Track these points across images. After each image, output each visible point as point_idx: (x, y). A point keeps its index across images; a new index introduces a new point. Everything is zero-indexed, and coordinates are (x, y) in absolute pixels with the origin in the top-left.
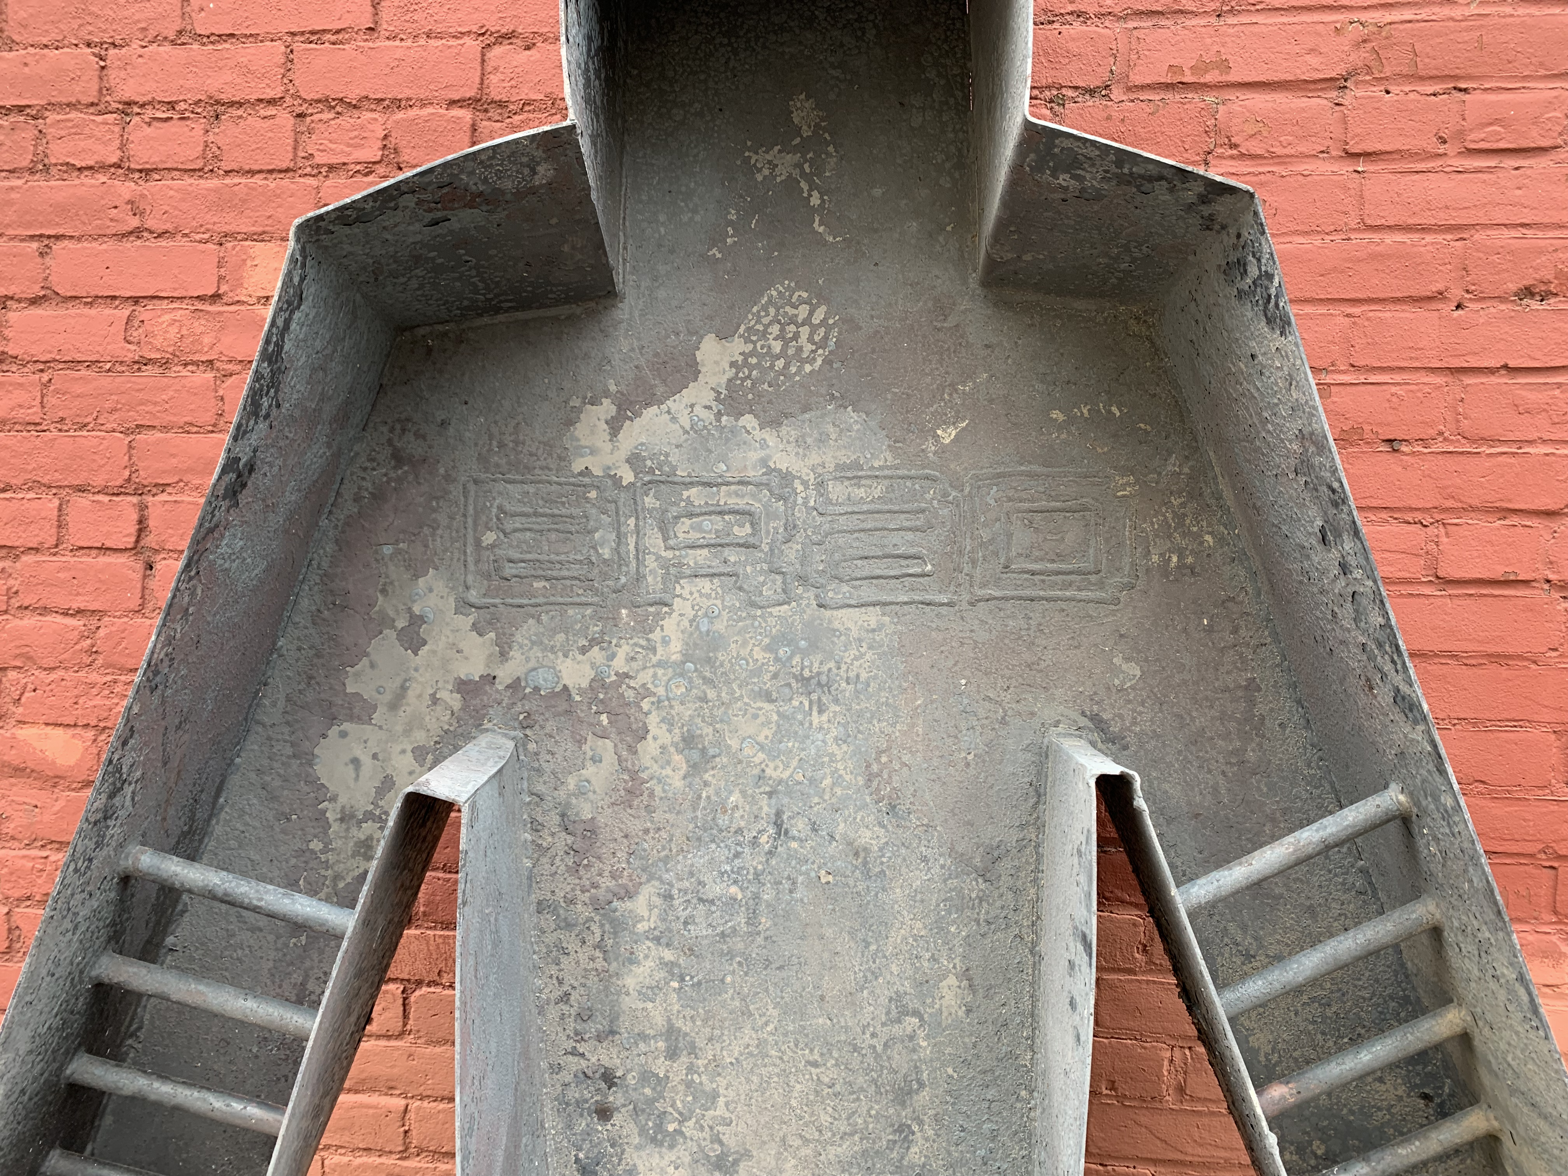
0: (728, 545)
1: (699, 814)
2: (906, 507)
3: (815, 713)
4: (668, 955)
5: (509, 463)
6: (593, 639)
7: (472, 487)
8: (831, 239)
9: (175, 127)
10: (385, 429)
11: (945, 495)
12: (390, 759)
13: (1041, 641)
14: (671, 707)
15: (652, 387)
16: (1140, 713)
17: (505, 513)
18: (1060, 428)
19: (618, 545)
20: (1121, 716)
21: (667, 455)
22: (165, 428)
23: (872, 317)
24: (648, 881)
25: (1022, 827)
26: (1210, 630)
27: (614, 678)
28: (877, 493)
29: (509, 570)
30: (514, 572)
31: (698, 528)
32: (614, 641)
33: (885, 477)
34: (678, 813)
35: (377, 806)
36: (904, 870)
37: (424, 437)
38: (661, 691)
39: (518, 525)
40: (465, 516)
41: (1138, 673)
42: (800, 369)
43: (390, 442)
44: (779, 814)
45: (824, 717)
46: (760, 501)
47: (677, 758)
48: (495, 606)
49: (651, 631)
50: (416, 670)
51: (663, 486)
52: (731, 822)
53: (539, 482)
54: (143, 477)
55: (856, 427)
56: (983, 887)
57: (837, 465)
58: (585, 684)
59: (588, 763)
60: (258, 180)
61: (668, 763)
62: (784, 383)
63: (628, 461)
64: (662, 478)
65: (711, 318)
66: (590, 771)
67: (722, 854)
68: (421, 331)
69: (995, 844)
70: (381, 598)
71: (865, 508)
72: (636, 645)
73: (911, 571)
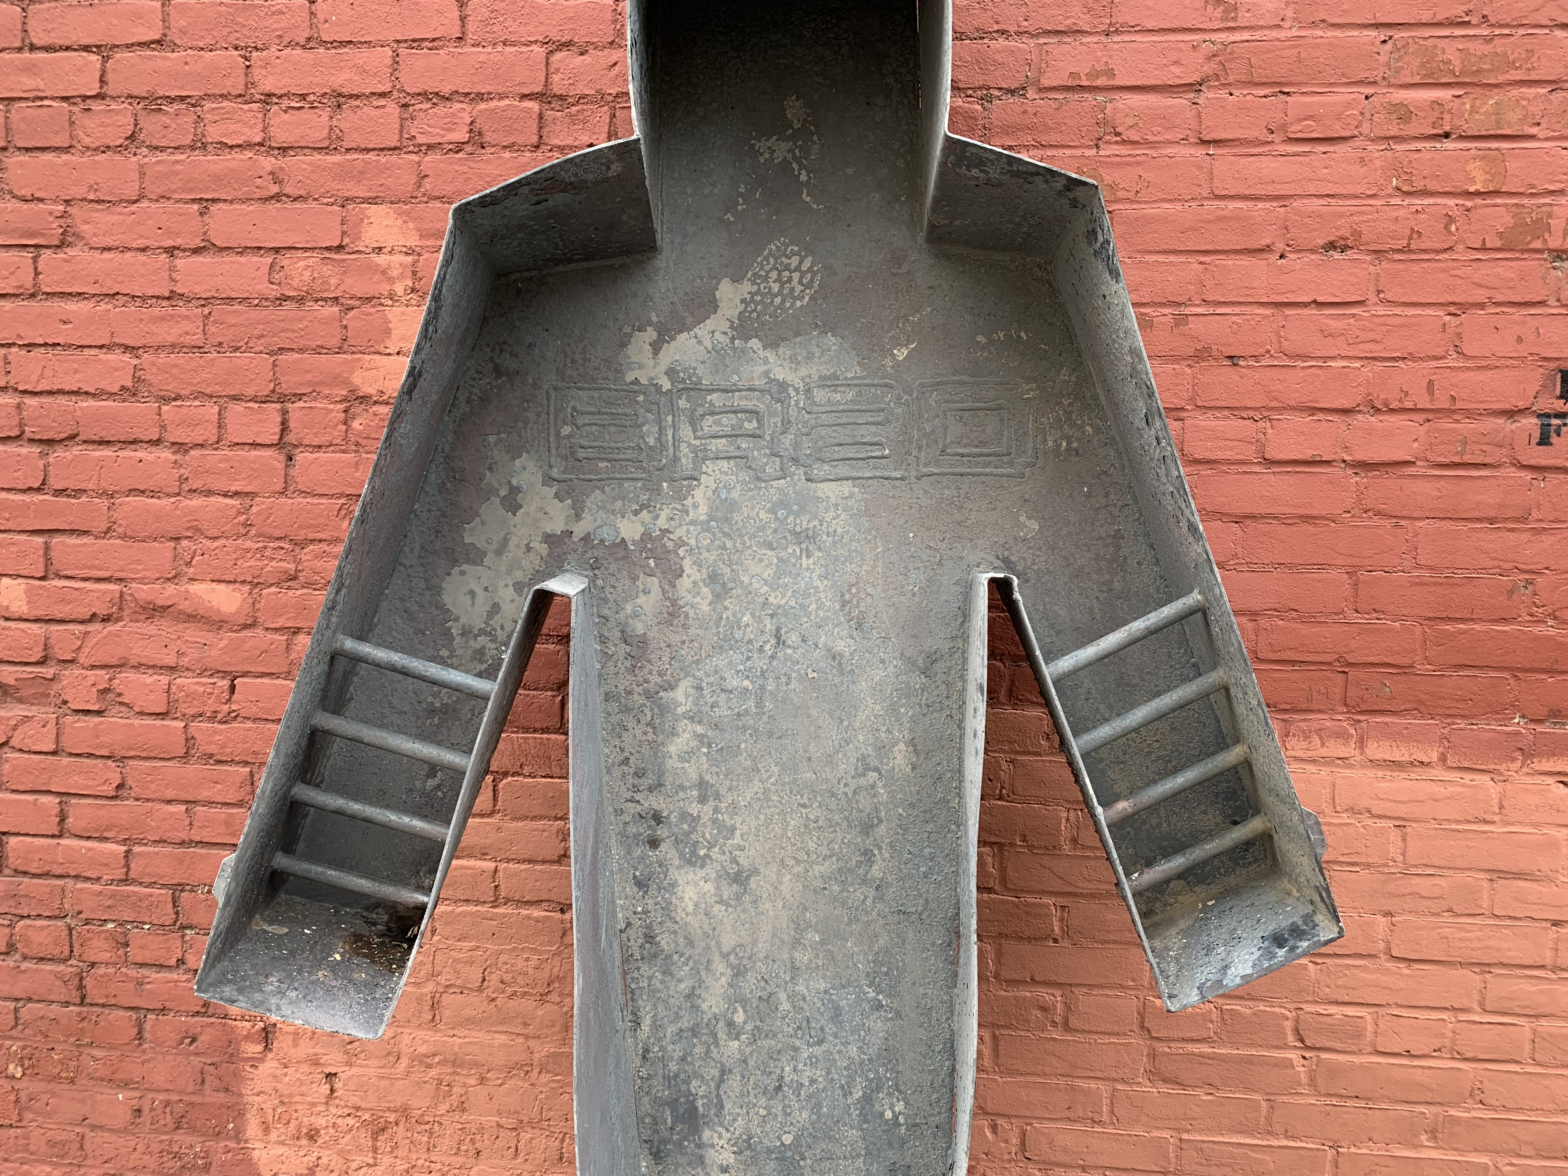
0: (740, 435)
1: (721, 629)
2: (871, 407)
3: (804, 558)
4: (700, 729)
5: (579, 375)
6: (642, 505)
7: (553, 393)
8: (815, 207)
9: (306, 114)
10: (488, 350)
11: (899, 398)
12: (497, 591)
13: (968, 505)
14: (700, 553)
15: (684, 318)
16: (1038, 556)
17: (577, 412)
18: (983, 348)
19: (660, 435)
20: (1024, 559)
21: (695, 369)
22: (301, 351)
23: (846, 265)
24: (685, 677)
25: (953, 638)
26: (1089, 495)
27: (658, 533)
28: (850, 396)
29: (581, 454)
30: (584, 455)
31: (718, 423)
32: (658, 506)
33: (856, 385)
34: (706, 629)
35: (488, 625)
36: (868, 669)
37: (516, 356)
38: (693, 542)
39: (587, 421)
40: (548, 414)
41: (1037, 527)
42: (793, 304)
43: (492, 359)
44: (778, 630)
45: (811, 561)
46: (763, 403)
47: (705, 590)
48: (571, 480)
49: (685, 499)
50: (515, 526)
51: (692, 392)
52: (744, 635)
53: (601, 389)
54: (285, 388)
55: (834, 348)
56: (924, 681)
57: (820, 376)
58: (637, 537)
59: (641, 594)
60: (372, 156)
61: (698, 593)
62: (781, 315)
63: (666, 373)
64: (692, 386)
65: (726, 266)
66: (642, 600)
67: (737, 657)
68: (513, 277)
69: (933, 651)
70: (488, 474)
71: (841, 408)
72: (674, 508)
73: (874, 454)
